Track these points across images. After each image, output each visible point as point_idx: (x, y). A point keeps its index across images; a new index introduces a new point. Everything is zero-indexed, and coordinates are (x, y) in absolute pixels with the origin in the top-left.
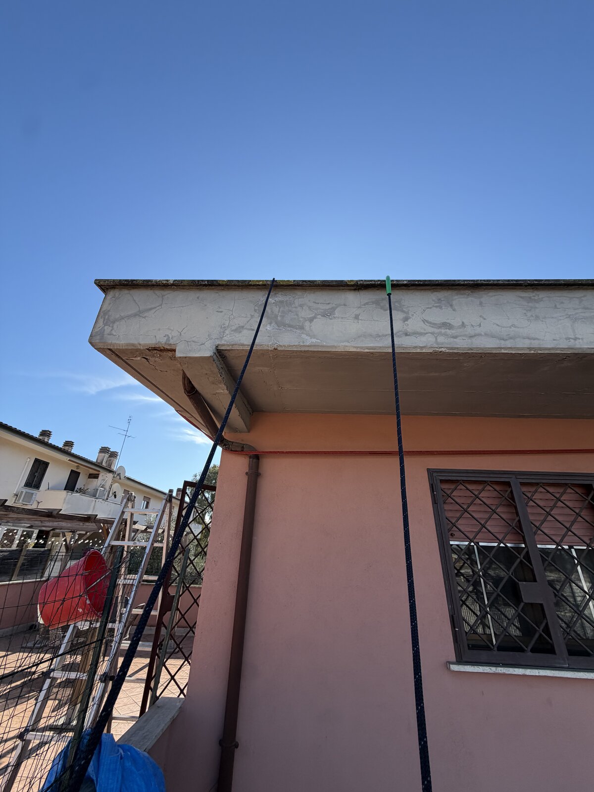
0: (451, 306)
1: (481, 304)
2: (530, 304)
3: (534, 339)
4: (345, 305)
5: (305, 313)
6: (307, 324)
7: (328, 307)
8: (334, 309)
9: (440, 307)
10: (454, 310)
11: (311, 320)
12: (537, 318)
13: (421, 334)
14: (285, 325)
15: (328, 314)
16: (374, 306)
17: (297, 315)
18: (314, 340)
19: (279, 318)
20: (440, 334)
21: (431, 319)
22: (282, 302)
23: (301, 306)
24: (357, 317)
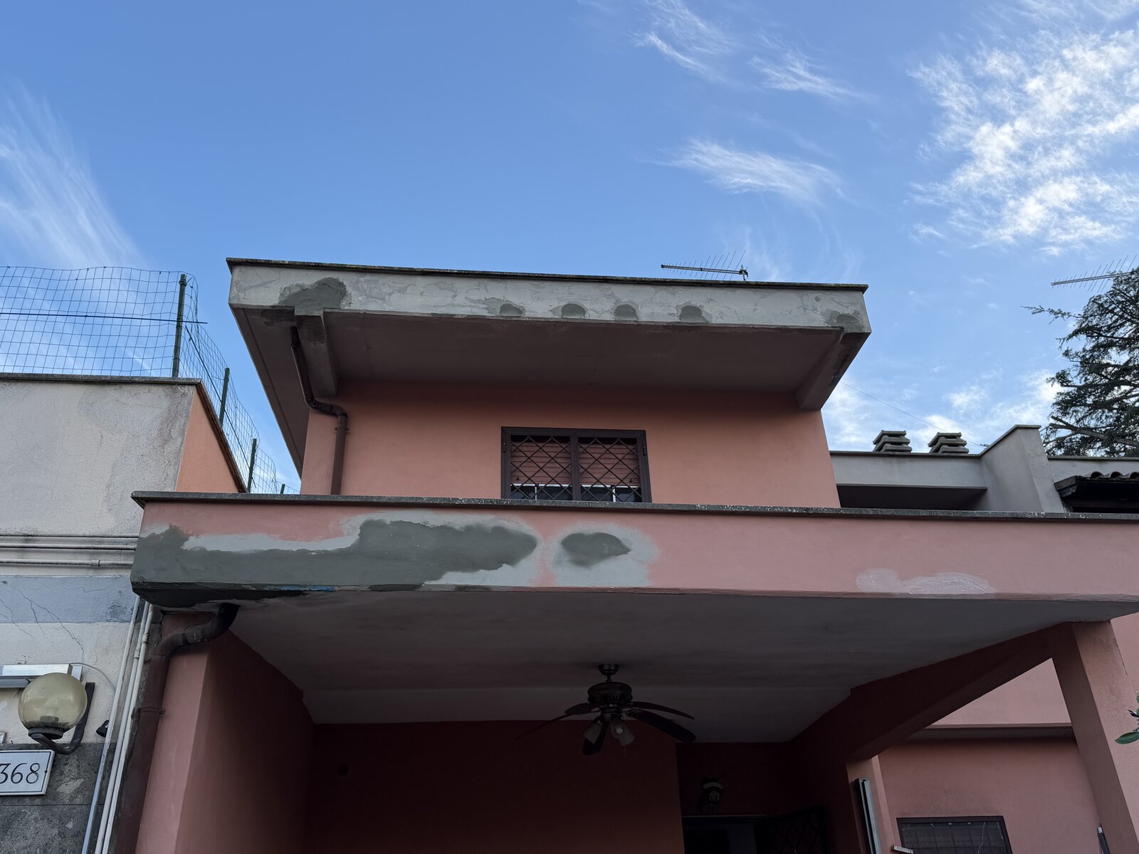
0: (486, 289)
1: (506, 288)
2: (537, 290)
3: (533, 312)
4: (414, 285)
5: (386, 290)
6: (387, 297)
7: (403, 286)
8: (406, 287)
9: (478, 289)
10: (487, 292)
11: (390, 294)
12: (539, 298)
13: (463, 306)
14: (372, 297)
15: (402, 291)
16: (434, 286)
17: (380, 290)
18: (391, 308)
19: (368, 292)
20: (474, 307)
21: (470, 297)
22: (369, 281)
23: (383, 284)
24: (422, 294)
